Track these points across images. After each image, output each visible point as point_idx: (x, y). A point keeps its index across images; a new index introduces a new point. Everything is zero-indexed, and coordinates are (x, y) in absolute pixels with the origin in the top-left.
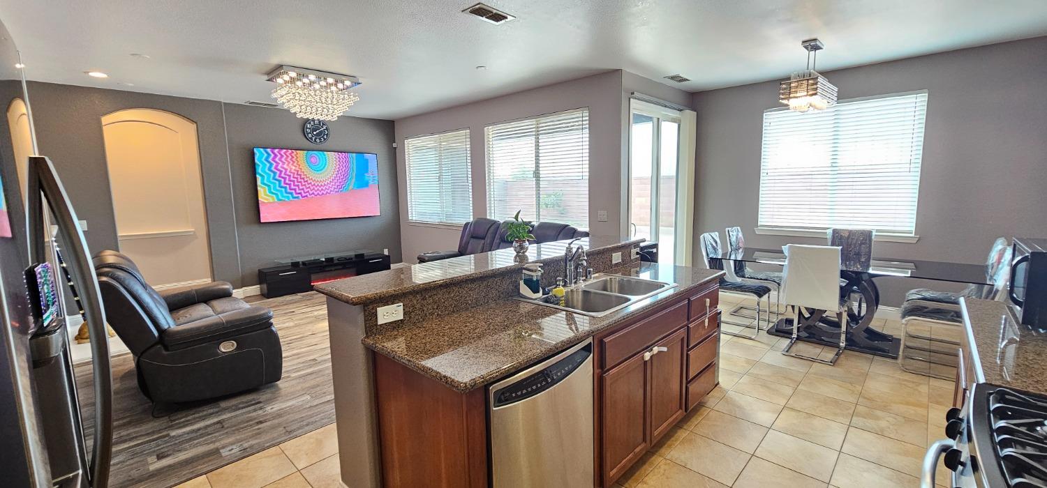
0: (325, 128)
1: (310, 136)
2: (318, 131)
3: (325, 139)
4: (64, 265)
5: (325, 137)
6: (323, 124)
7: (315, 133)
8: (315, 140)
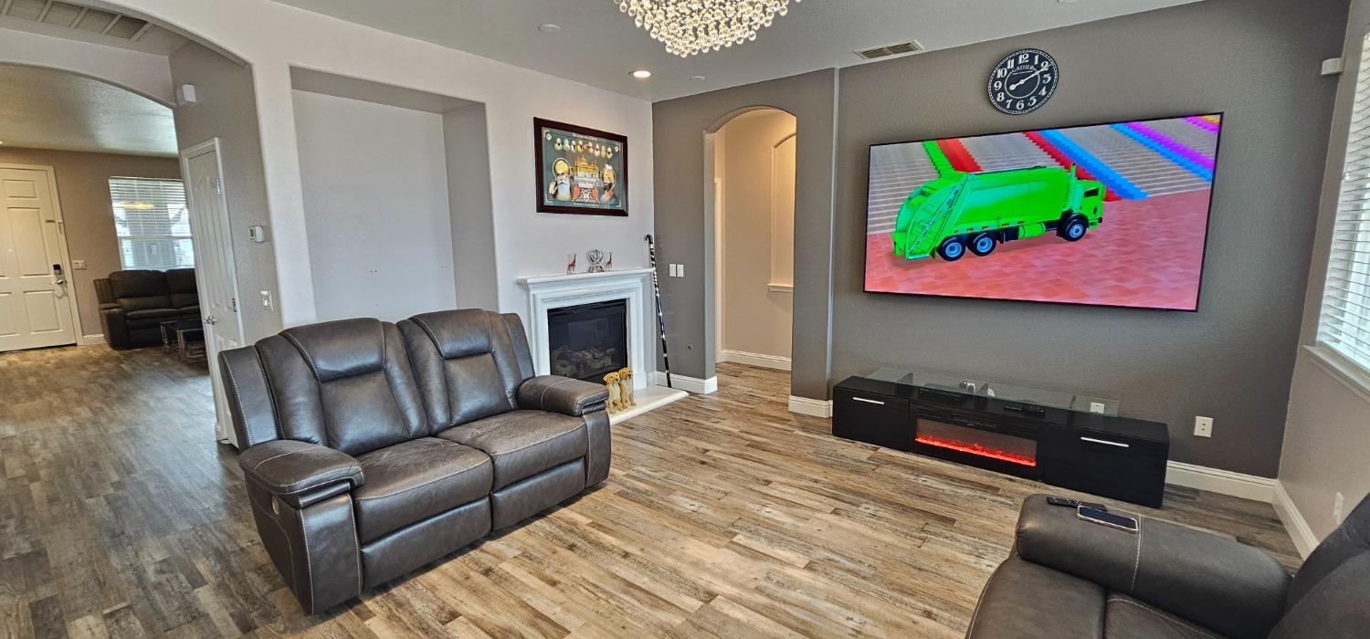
0: (1045, 68)
1: (1001, 97)
2: (1022, 82)
3: (1040, 99)
4: (661, 314)
5: (1043, 92)
6: (1042, 59)
7: (1013, 87)
8: (1013, 107)
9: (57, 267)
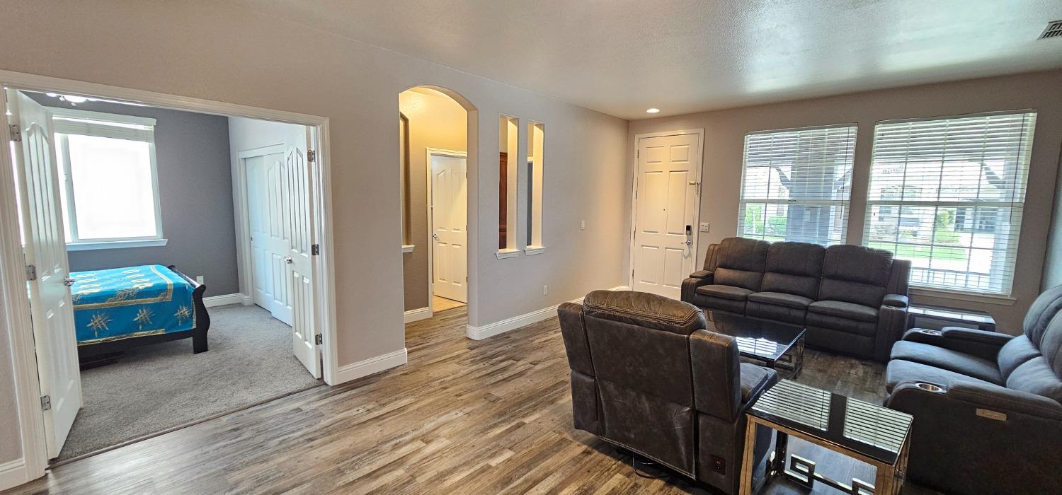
9: (689, 228)
